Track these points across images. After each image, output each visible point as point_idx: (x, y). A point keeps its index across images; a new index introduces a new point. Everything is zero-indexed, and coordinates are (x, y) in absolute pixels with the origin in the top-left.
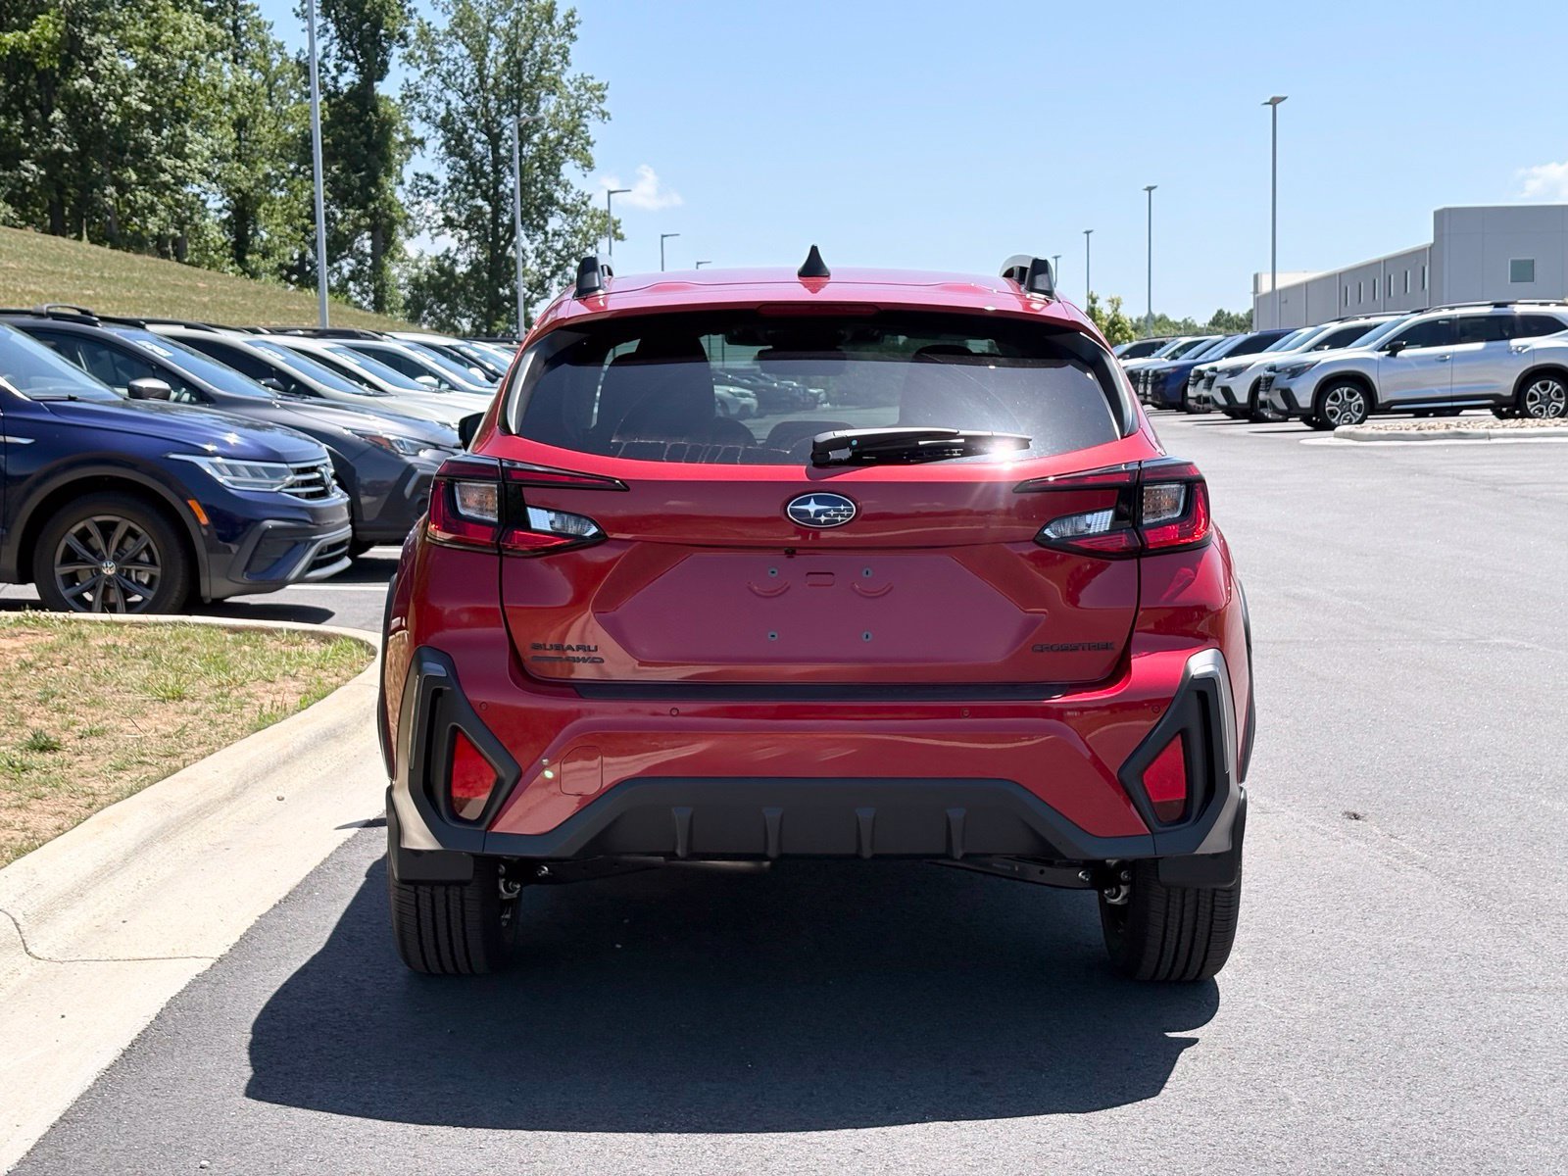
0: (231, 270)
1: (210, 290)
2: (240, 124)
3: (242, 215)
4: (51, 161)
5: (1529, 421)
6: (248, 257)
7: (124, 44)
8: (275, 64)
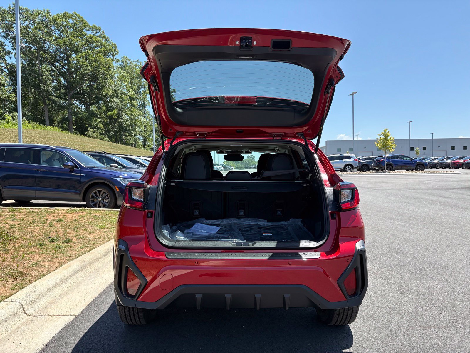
0: (143, 148)
1: (139, 151)
2: (145, 127)
3: (145, 141)
4: (116, 132)
5: (346, 173)
6: (146, 147)
7: (127, 114)
8: (151, 118)
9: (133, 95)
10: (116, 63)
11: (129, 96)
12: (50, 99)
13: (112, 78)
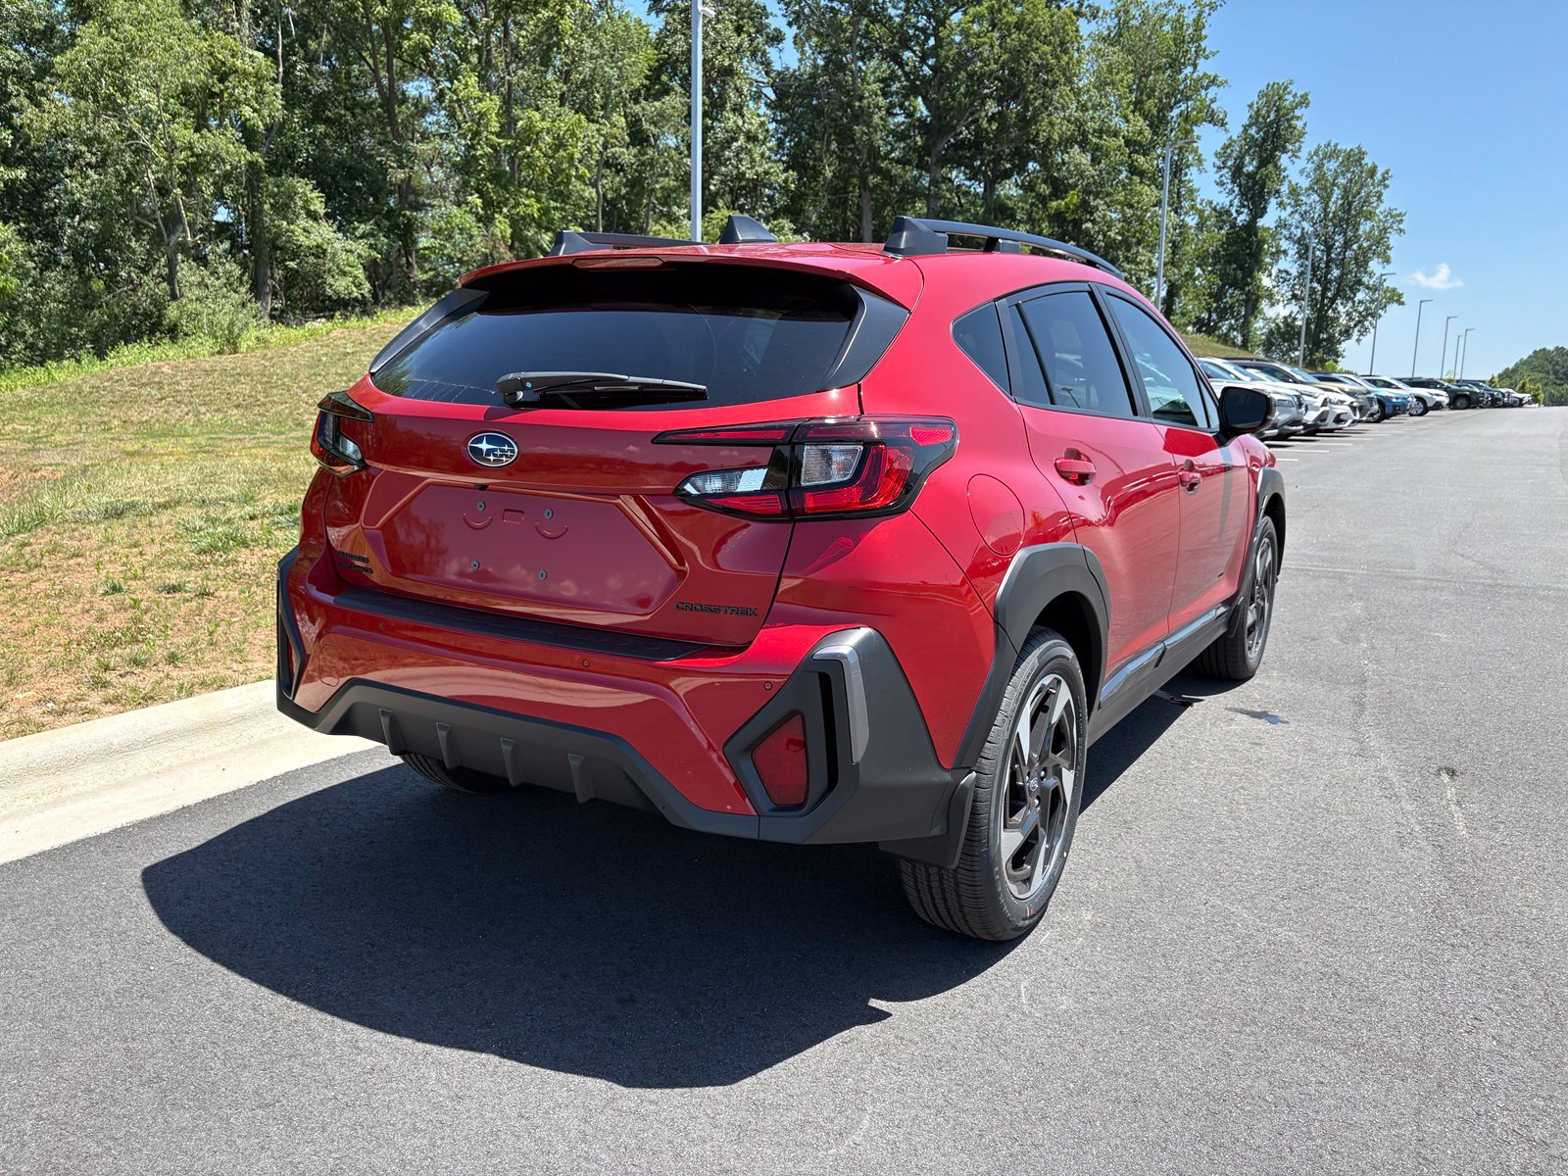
7: (1111, 204)
9: (1140, 132)
10: (1089, 22)
11: (1124, 137)
12: (879, 171)
13: (1069, 81)
